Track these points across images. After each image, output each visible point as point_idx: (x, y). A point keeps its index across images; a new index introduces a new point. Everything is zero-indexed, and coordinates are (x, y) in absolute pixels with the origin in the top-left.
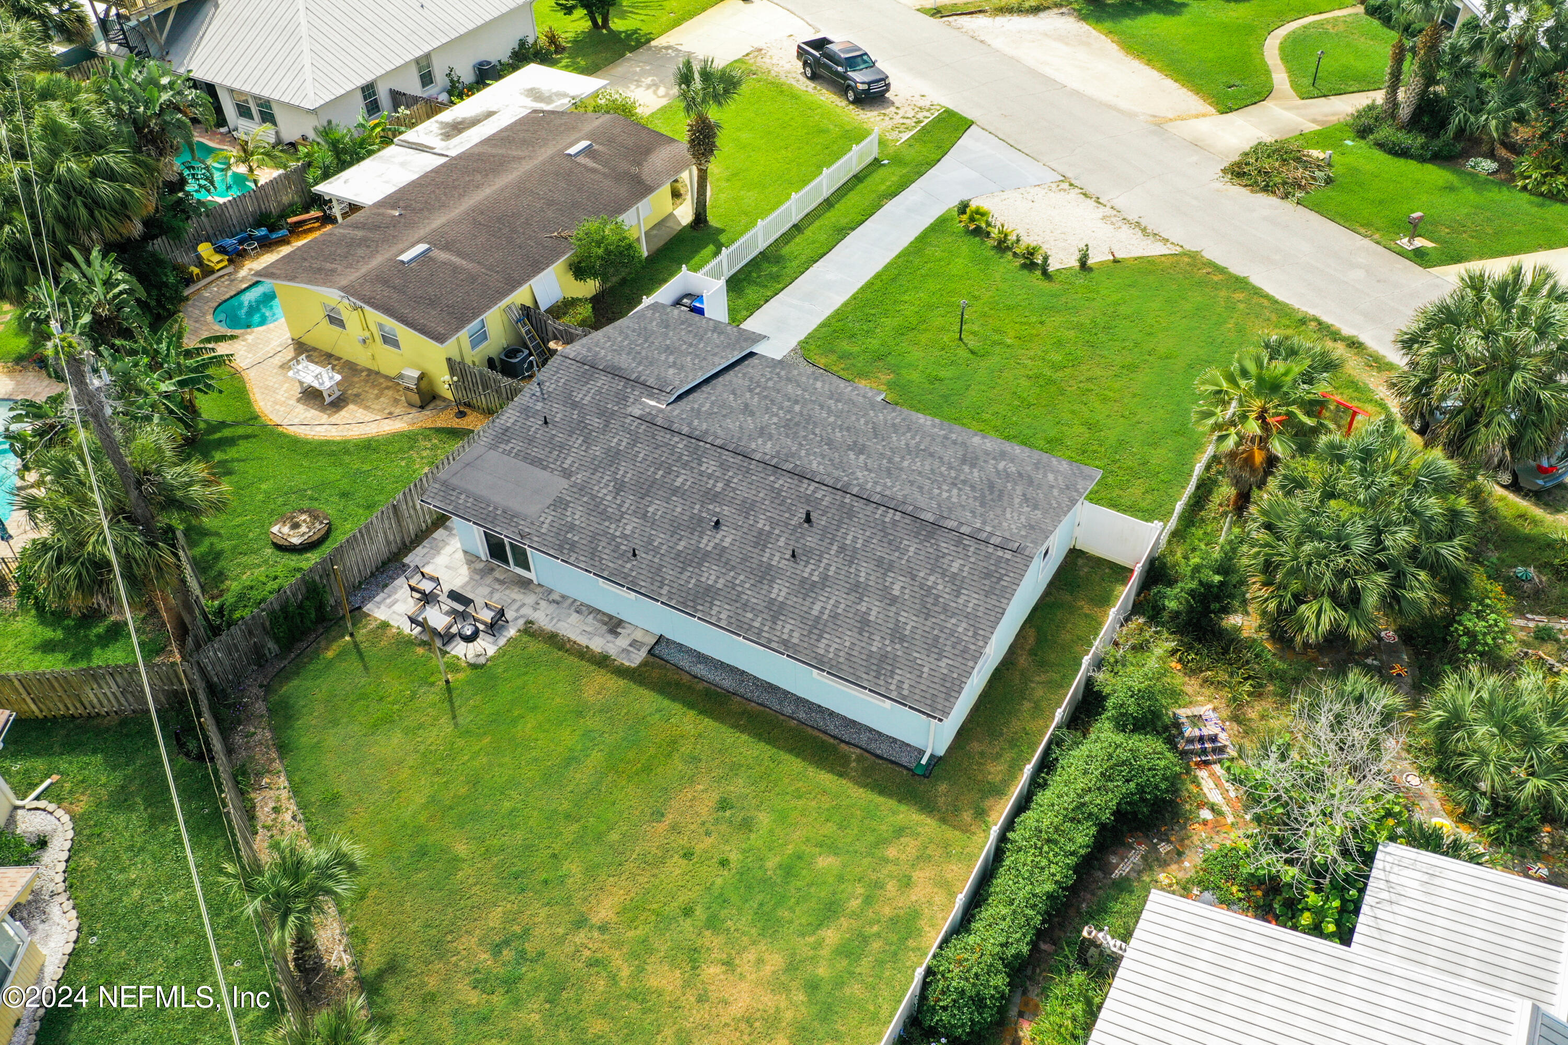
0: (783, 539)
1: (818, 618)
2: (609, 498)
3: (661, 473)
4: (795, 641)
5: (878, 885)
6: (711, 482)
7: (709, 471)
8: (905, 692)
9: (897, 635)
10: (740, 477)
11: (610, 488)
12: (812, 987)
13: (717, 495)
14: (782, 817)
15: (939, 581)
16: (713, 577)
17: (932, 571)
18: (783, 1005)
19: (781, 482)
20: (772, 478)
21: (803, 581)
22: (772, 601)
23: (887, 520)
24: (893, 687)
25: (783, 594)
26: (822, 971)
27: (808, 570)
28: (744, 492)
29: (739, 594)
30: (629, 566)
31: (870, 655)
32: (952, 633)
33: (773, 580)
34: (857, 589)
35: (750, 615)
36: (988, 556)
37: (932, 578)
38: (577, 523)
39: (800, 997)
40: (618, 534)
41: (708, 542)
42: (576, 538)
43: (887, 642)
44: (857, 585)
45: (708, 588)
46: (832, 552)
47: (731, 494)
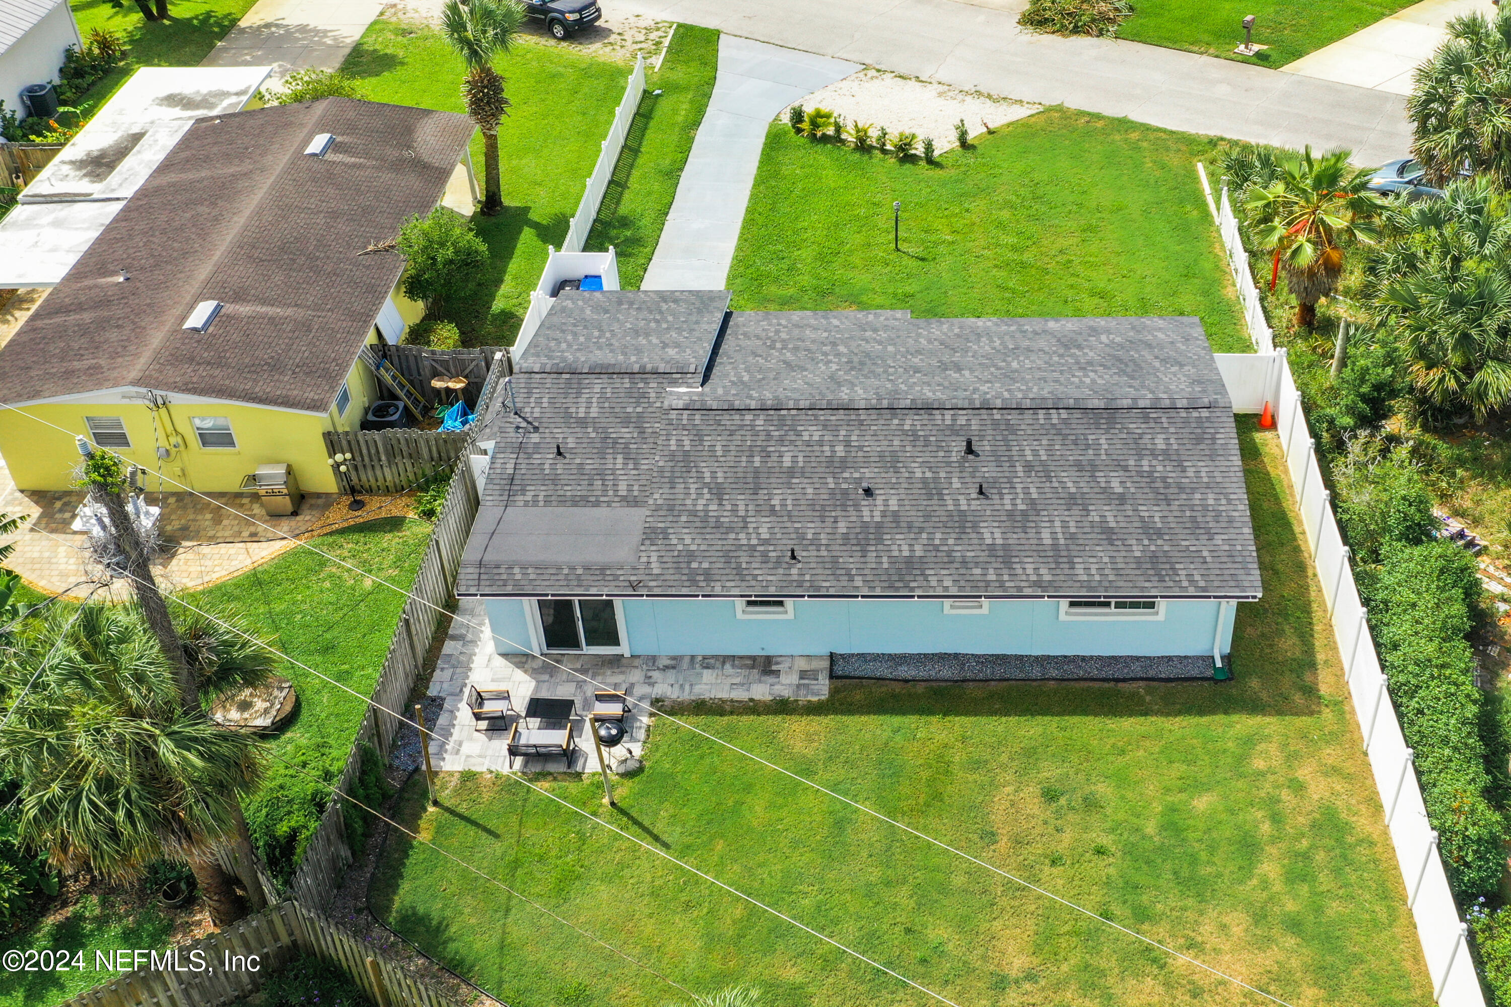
0: (955, 480)
1: (1055, 546)
2: (713, 507)
3: (757, 459)
4: (1047, 578)
5: (1274, 801)
6: (826, 448)
7: (816, 438)
8: (1202, 584)
9: (1149, 531)
10: (857, 432)
11: (708, 496)
12: (1294, 925)
13: (843, 460)
14: (1121, 780)
15: (1154, 463)
16: (905, 548)
17: (1140, 457)
18: (1281, 957)
19: (908, 422)
20: (896, 422)
21: (1011, 514)
22: (992, 548)
23: (1055, 421)
24: (1185, 584)
25: (998, 535)
26: (1291, 906)
27: (1007, 500)
28: (873, 447)
29: (949, 553)
30: (794, 571)
31: (1138, 561)
32: (1205, 508)
33: (975, 526)
34: (1075, 502)
35: (978, 571)
36: (1186, 421)
37: (1145, 463)
38: (693, 548)
39: (1291, 941)
40: (754, 542)
41: (872, 512)
42: (705, 565)
43: (1146, 542)
44: (1072, 497)
45: (909, 561)
46: (1021, 474)
47: (860, 454)
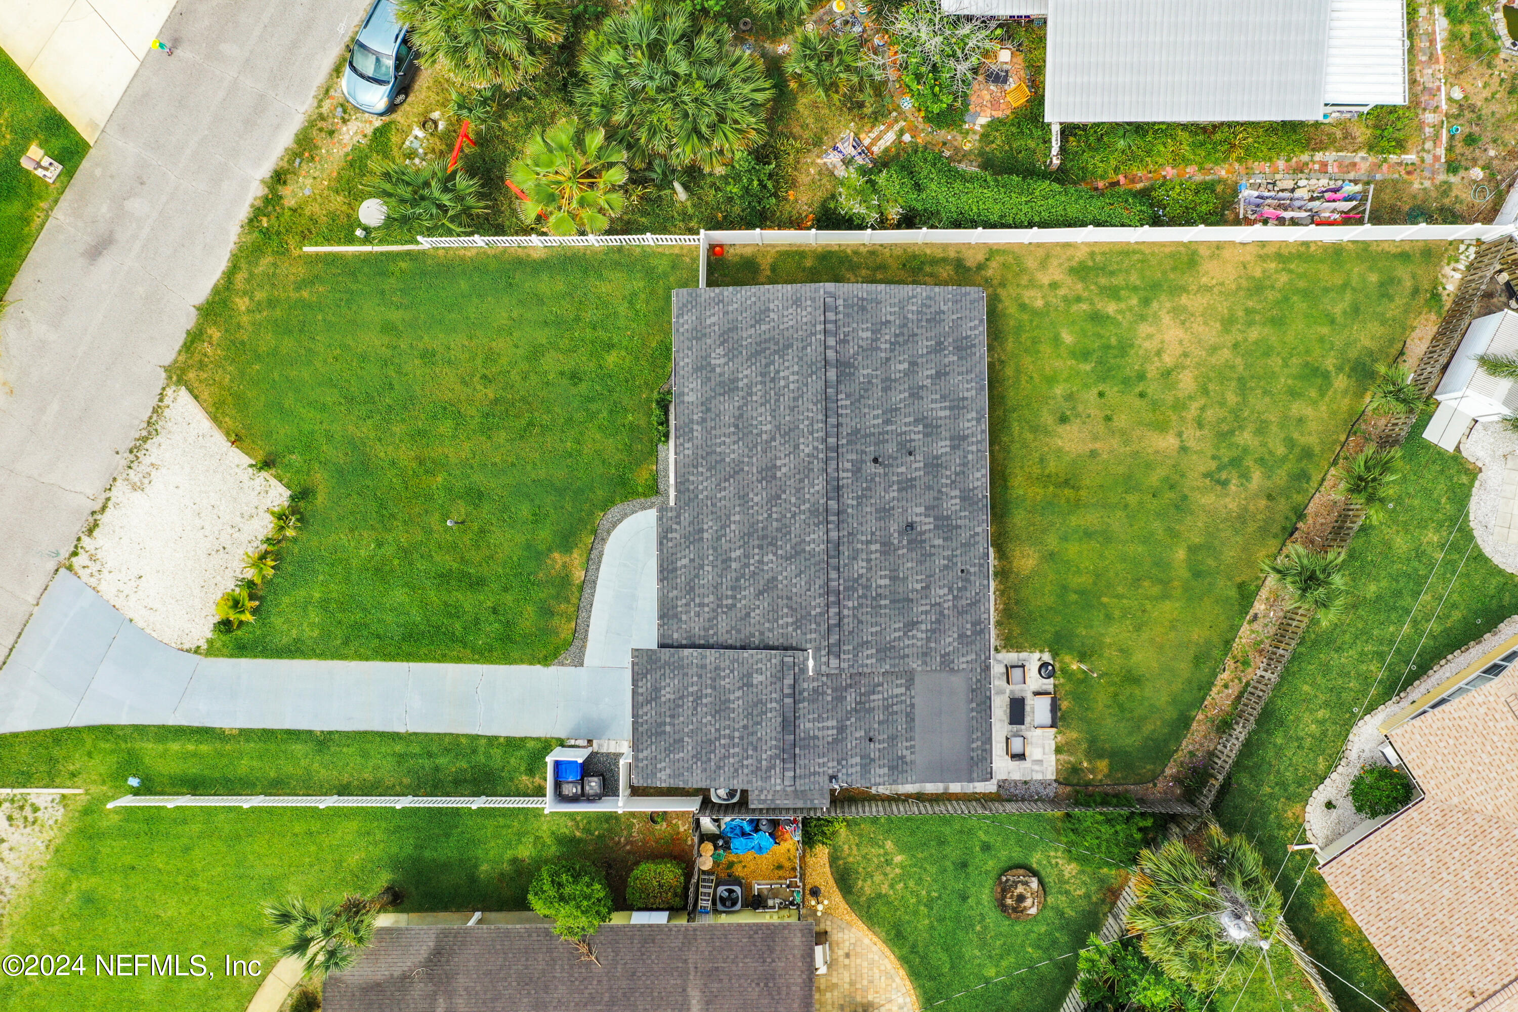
0: (899, 470)
1: (951, 408)
2: (923, 627)
3: (883, 602)
4: (974, 414)
6: (873, 556)
7: (864, 564)
8: (977, 322)
9: (939, 347)
10: (859, 536)
11: (915, 632)
13: (883, 544)
15: (883, 340)
16: (953, 501)
17: (878, 348)
19: (850, 502)
20: (850, 510)
21: (926, 435)
22: (953, 447)
23: (848, 402)
24: (977, 332)
25: (943, 443)
27: (916, 437)
28: (872, 524)
29: (957, 474)
30: (972, 570)
31: (960, 358)
32: (918, 312)
33: (937, 457)
34: (915, 394)
35: (970, 457)
36: (847, 315)
37: (883, 346)
38: (956, 635)
40: (950, 597)
41: (926, 524)
42: (969, 626)
43: (946, 352)
44: (911, 395)
45: (963, 499)
46: (894, 427)
47: (878, 533)
